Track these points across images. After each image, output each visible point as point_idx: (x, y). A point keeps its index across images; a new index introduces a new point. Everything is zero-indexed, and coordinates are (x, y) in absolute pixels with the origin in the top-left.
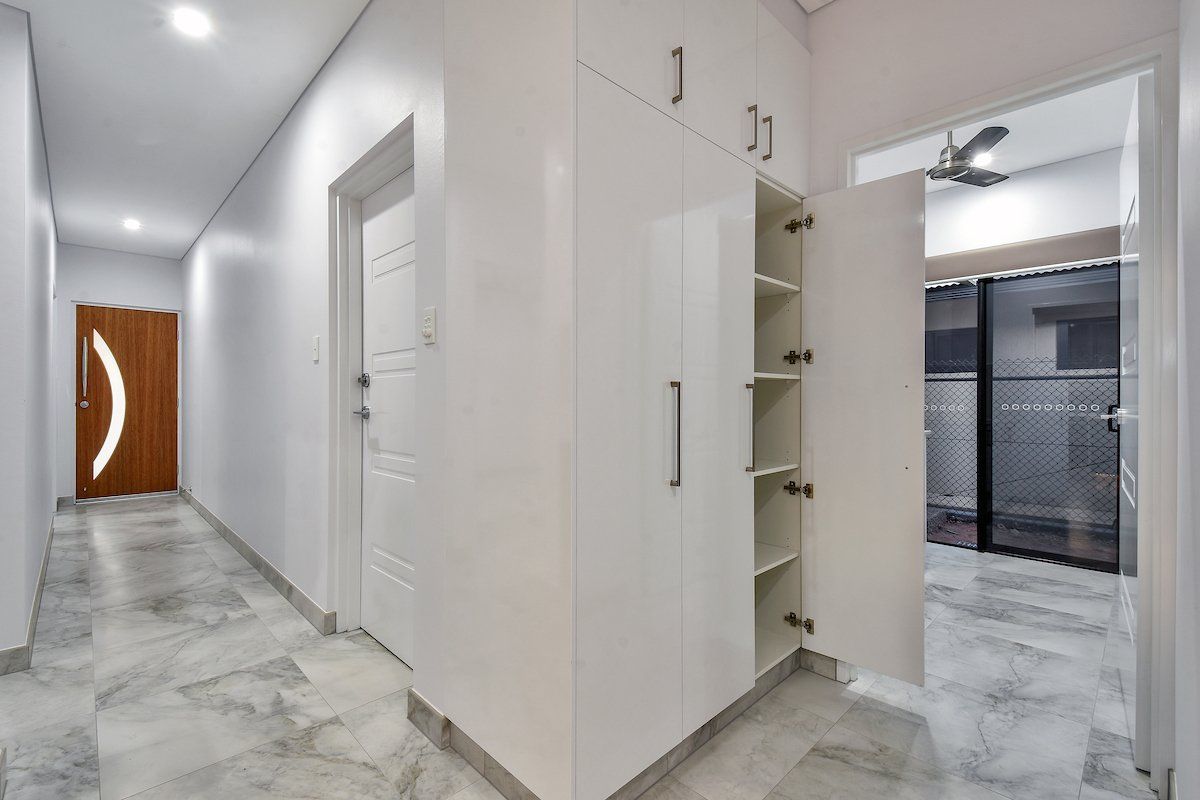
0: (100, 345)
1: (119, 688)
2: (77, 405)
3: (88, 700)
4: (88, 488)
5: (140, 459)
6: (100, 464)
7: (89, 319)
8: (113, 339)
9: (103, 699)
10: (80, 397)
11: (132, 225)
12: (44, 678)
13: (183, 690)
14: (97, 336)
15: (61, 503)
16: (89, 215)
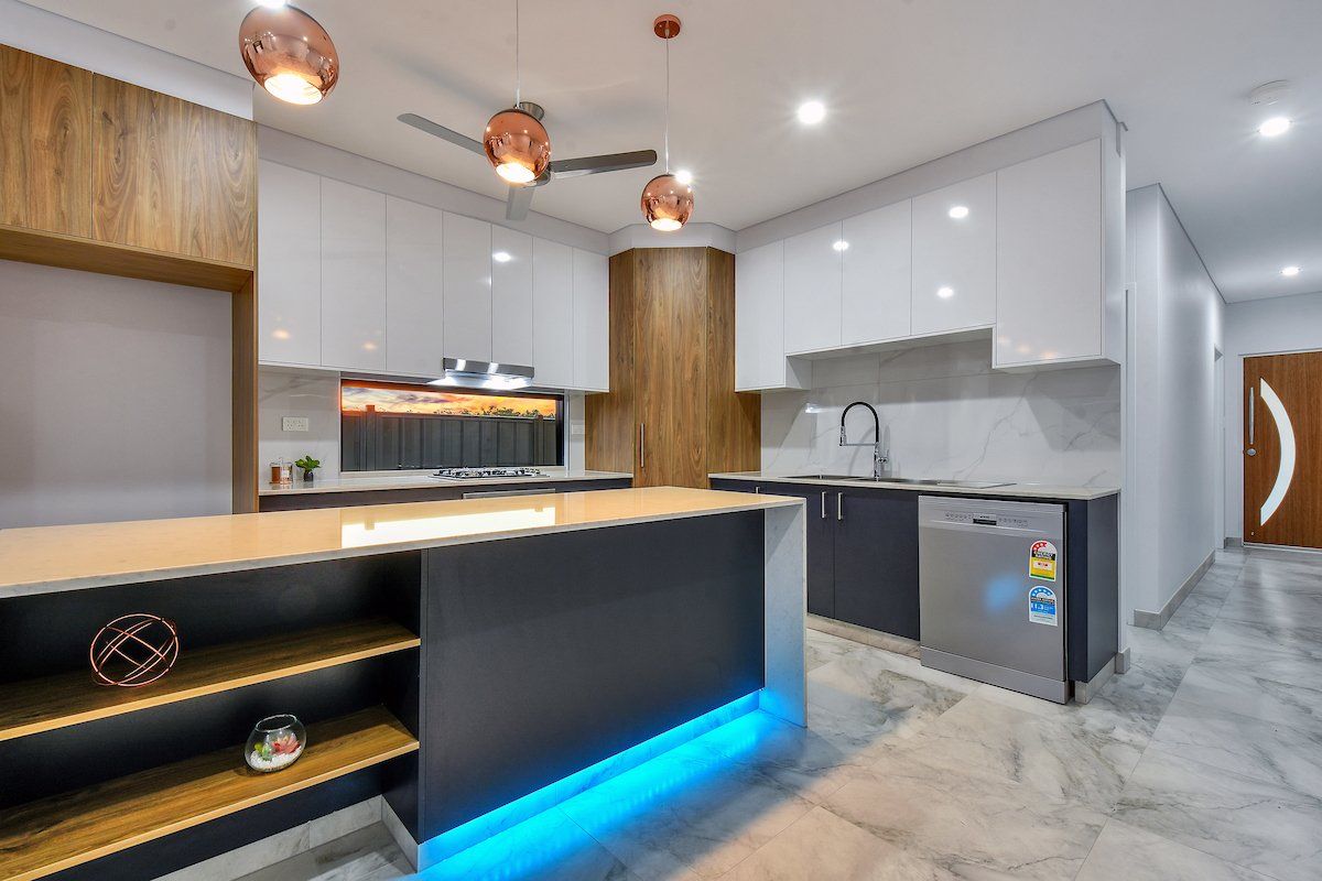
0: (1268, 393)
1: (1212, 660)
2: (1245, 452)
3: (1190, 658)
4: (1255, 533)
5: (1313, 511)
6: (1268, 511)
7: (1256, 369)
8: (1281, 386)
9: (1198, 661)
10: (1247, 446)
11: (1291, 271)
12: (1167, 638)
13: (1259, 680)
14: (1264, 386)
15: (1228, 543)
16: (1243, 277)
